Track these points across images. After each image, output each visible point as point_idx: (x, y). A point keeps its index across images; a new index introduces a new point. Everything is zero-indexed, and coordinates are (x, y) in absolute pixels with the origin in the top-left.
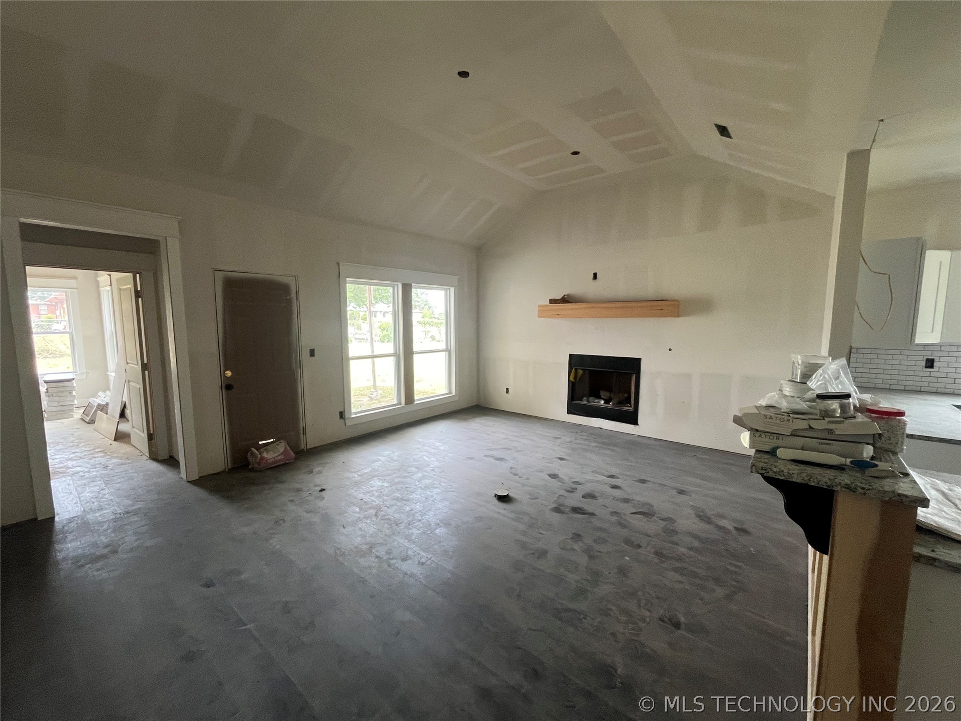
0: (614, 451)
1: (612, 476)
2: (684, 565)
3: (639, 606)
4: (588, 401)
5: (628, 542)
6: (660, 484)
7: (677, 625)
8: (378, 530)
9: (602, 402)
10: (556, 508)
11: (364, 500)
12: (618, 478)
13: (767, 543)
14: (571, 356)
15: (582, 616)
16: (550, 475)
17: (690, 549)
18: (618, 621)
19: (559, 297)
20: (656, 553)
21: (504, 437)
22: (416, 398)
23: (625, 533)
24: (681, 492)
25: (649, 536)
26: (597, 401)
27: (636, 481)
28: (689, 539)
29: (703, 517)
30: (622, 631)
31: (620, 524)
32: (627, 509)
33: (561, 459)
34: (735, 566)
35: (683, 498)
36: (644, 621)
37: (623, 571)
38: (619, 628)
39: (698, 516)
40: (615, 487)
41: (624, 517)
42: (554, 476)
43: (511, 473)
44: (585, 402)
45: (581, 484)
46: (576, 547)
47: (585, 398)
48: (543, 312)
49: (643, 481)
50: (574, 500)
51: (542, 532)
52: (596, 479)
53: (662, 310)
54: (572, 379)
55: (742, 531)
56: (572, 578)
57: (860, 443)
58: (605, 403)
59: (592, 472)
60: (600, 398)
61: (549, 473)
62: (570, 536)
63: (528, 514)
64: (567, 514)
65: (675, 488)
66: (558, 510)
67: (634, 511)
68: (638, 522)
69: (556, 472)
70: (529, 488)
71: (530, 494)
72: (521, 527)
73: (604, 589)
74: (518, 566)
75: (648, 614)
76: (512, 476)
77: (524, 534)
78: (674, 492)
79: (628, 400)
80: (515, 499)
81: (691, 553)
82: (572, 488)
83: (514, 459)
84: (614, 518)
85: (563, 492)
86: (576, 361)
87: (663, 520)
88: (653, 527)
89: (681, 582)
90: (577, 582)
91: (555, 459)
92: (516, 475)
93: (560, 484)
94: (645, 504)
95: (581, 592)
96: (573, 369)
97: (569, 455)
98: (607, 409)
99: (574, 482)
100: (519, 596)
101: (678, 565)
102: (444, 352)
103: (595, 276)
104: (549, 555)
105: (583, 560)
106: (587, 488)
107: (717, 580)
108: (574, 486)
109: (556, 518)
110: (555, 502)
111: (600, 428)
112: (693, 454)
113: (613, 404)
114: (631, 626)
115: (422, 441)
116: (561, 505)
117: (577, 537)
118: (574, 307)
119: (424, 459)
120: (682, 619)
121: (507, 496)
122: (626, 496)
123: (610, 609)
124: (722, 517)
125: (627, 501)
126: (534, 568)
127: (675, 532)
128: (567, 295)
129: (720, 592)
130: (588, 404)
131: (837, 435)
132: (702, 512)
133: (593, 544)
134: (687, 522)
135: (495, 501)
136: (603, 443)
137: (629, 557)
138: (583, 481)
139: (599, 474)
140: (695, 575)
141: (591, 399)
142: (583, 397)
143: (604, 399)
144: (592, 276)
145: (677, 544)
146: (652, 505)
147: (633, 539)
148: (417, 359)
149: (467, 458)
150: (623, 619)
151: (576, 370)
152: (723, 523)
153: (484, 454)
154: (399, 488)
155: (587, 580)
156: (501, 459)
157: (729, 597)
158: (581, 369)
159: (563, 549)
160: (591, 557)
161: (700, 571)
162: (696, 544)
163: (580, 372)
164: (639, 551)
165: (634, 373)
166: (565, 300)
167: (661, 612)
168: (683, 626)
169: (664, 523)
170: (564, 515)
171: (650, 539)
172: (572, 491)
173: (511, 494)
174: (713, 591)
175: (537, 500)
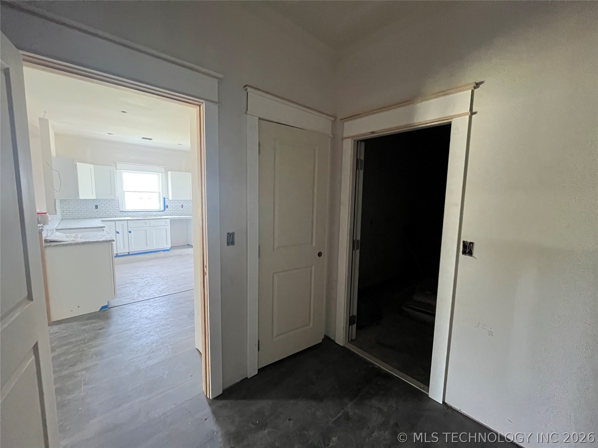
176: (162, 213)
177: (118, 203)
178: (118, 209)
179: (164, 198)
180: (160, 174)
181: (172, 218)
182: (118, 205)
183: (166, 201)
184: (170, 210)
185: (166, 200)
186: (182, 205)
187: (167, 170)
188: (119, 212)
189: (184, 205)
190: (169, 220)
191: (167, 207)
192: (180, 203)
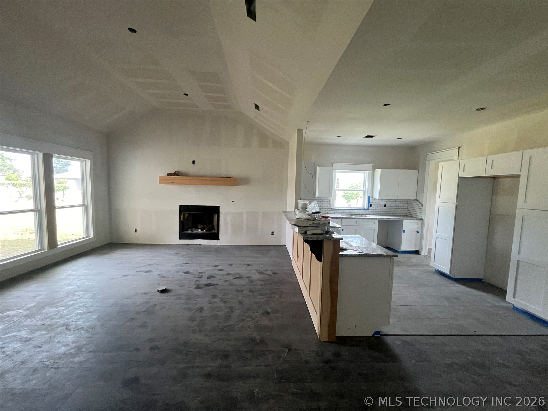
0: (212, 254)
1: (216, 266)
2: (261, 292)
3: (253, 313)
4: (192, 231)
5: (237, 291)
6: (239, 264)
7: (268, 313)
8: (77, 337)
9: (200, 230)
10: (197, 287)
11: (47, 324)
12: (220, 266)
13: (283, 275)
14: (180, 206)
15: (233, 326)
16: (184, 273)
17: (261, 285)
18: (248, 321)
19: (173, 172)
20: (250, 291)
21: (143, 258)
22: (58, 243)
23: (234, 288)
24: (248, 265)
25: (245, 286)
26: (196, 230)
27: (228, 265)
28: (259, 282)
29: (261, 273)
30: (251, 324)
31: (231, 285)
32: (230, 278)
33: (186, 263)
34: (278, 286)
35: (250, 268)
36: (257, 317)
37: (240, 303)
38: (250, 324)
39: (258, 272)
40: (220, 270)
41: (230, 281)
42: (187, 273)
43: (160, 277)
44: (190, 232)
45: (203, 273)
46: (216, 301)
47: (189, 230)
48: (162, 180)
49: (231, 265)
50: (204, 281)
51: (196, 300)
52: (210, 269)
53: (230, 182)
54: (182, 219)
55: (274, 273)
56: (221, 313)
57: (324, 226)
58: (201, 231)
59: (206, 266)
60: (197, 228)
61: (183, 272)
62: (211, 297)
63: (183, 294)
64: (204, 288)
65: (245, 264)
66: (198, 287)
67: (233, 278)
68: (237, 282)
69: (187, 270)
70: (176, 282)
71: (178, 284)
72: (183, 301)
73: (237, 312)
74: (192, 319)
75: (257, 314)
76: (161, 278)
77: (186, 304)
78: (246, 266)
79: (213, 228)
80: (171, 289)
81: (262, 287)
82: (200, 276)
83: (157, 269)
84: (227, 283)
85: (197, 279)
86: (183, 209)
87: (247, 278)
88: (244, 282)
89: (263, 298)
90: (224, 314)
91: (183, 264)
92: (164, 277)
93: (192, 275)
94: (237, 274)
95: (228, 318)
96: (182, 214)
97: (189, 261)
98: (203, 233)
99: (200, 273)
100: (200, 331)
101: (260, 293)
102: (81, 207)
103: (194, 162)
104: (205, 308)
105: (223, 304)
106: (208, 274)
107: (274, 293)
108: (201, 275)
109: (199, 292)
110: (195, 284)
111: (199, 244)
112: (246, 249)
113: (206, 231)
114: (253, 321)
115: (76, 274)
116: (199, 285)
117: (214, 296)
118: (182, 178)
119: (87, 284)
120: (269, 310)
121: (166, 289)
122: (227, 273)
123: (243, 319)
124: (266, 270)
125: (228, 274)
126: (201, 317)
127: (253, 281)
128: (177, 171)
129: (277, 297)
130: (192, 232)
131: (321, 224)
132: (259, 270)
133: (223, 297)
134: (256, 276)
135: (159, 294)
136: (204, 251)
137: (240, 296)
138: (203, 271)
139: (210, 266)
140: (266, 294)
141: (193, 229)
142: (189, 229)
143: (200, 229)
144: (192, 162)
145: (256, 285)
146: (239, 273)
147: (239, 289)
148: (58, 213)
149: (123, 276)
150: (250, 319)
151: (184, 214)
152: (267, 273)
153: (135, 271)
154: (76, 307)
155: (228, 312)
156: (149, 271)
157: (280, 297)
158: (187, 213)
159: (210, 304)
160: (225, 302)
161: (267, 292)
162: (262, 283)
163: (187, 215)
164: (243, 293)
165: (216, 214)
166: (176, 174)
167: (262, 311)
168: (271, 313)
169: (247, 279)
170: (203, 289)
171: (245, 287)
172: (201, 277)
173: (168, 288)
174: (274, 297)
175: (184, 287)
176: (366, 212)
177: (330, 201)
178: (330, 206)
179: (369, 197)
180: (368, 172)
181: (381, 219)
182: (330, 202)
183: (370, 200)
184: (373, 209)
185: (371, 198)
186: (385, 205)
187: (374, 168)
188: (331, 210)
189: (387, 204)
190: (378, 220)
191: (371, 205)
192: (384, 202)
